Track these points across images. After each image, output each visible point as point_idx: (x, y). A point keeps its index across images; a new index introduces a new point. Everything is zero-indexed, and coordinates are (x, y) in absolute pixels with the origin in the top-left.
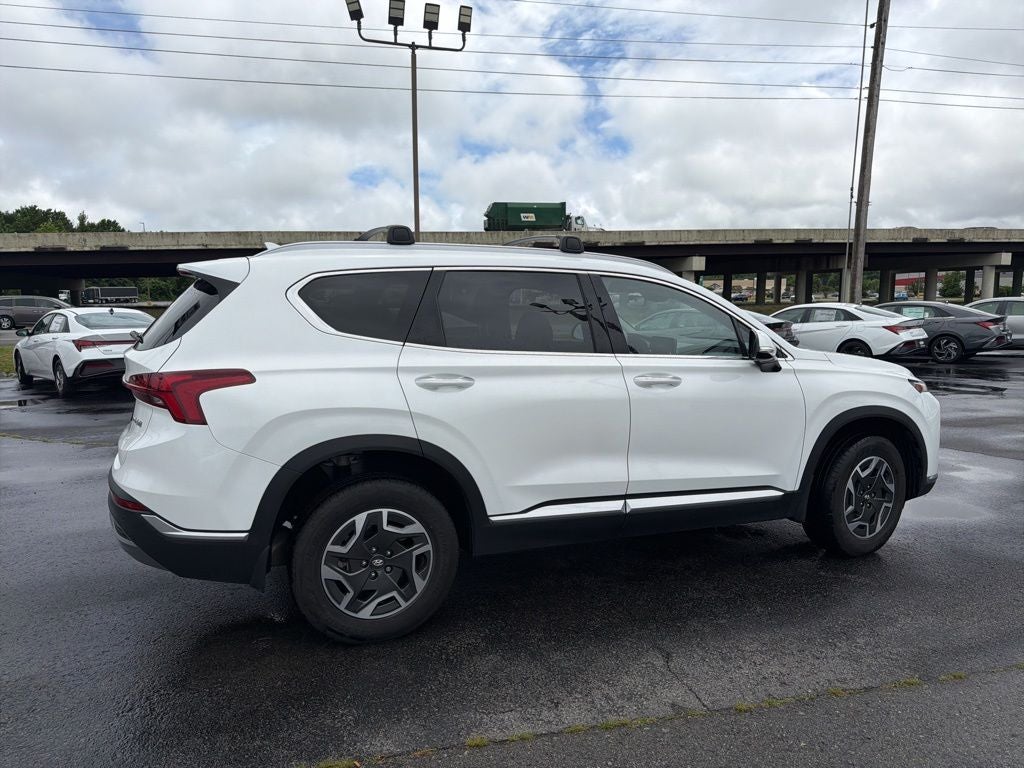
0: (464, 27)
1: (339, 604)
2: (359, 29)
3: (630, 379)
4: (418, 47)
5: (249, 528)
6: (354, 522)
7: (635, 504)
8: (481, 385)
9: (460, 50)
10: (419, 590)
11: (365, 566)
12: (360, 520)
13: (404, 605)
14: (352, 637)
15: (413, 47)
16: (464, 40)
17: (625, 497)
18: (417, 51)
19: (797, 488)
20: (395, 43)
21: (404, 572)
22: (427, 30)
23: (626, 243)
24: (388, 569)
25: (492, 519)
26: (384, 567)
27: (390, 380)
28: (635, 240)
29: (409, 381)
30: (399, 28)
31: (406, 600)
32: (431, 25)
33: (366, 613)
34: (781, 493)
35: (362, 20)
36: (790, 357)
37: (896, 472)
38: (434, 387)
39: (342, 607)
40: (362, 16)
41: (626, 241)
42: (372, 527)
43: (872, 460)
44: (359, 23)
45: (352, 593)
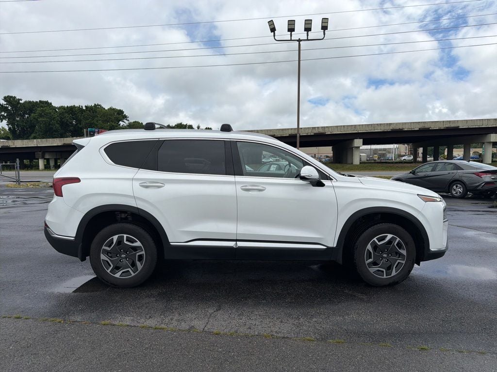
0: (324, 28)
1: (108, 270)
2: (274, 36)
3: (239, 187)
4: (301, 40)
5: (74, 236)
6: (113, 239)
7: (240, 244)
8: (168, 187)
9: (322, 39)
10: (139, 270)
11: (118, 257)
12: (115, 238)
13: (133, 274)
14: (111, 284)
15: (299, 41)
16: (324, 34)
17: (236, 240)
18: (301, 43)
19: (335, 246)
20: (291, 40)
21: (133, 261)
22: (306, 32)
23: (447, 127)
24: (128, 259)
25: (171, 244)
26: (126, 258)
27: (129, 183)
28: (453, 125)
29: (137, 184)
30: (293, 33)
31: (134, 273)
32: (308, 29)
33: (118, 275)
34: (325, 247)
35: (275, 32)
36: (334, 180)
37: (406, 244)
38: (147, 187)
39: (108, 271)
40: (275, 30)
41: (447, 126)
42: (120, 241)
43: (387, 236)
44: (274, 34)
45: (112, 266)
